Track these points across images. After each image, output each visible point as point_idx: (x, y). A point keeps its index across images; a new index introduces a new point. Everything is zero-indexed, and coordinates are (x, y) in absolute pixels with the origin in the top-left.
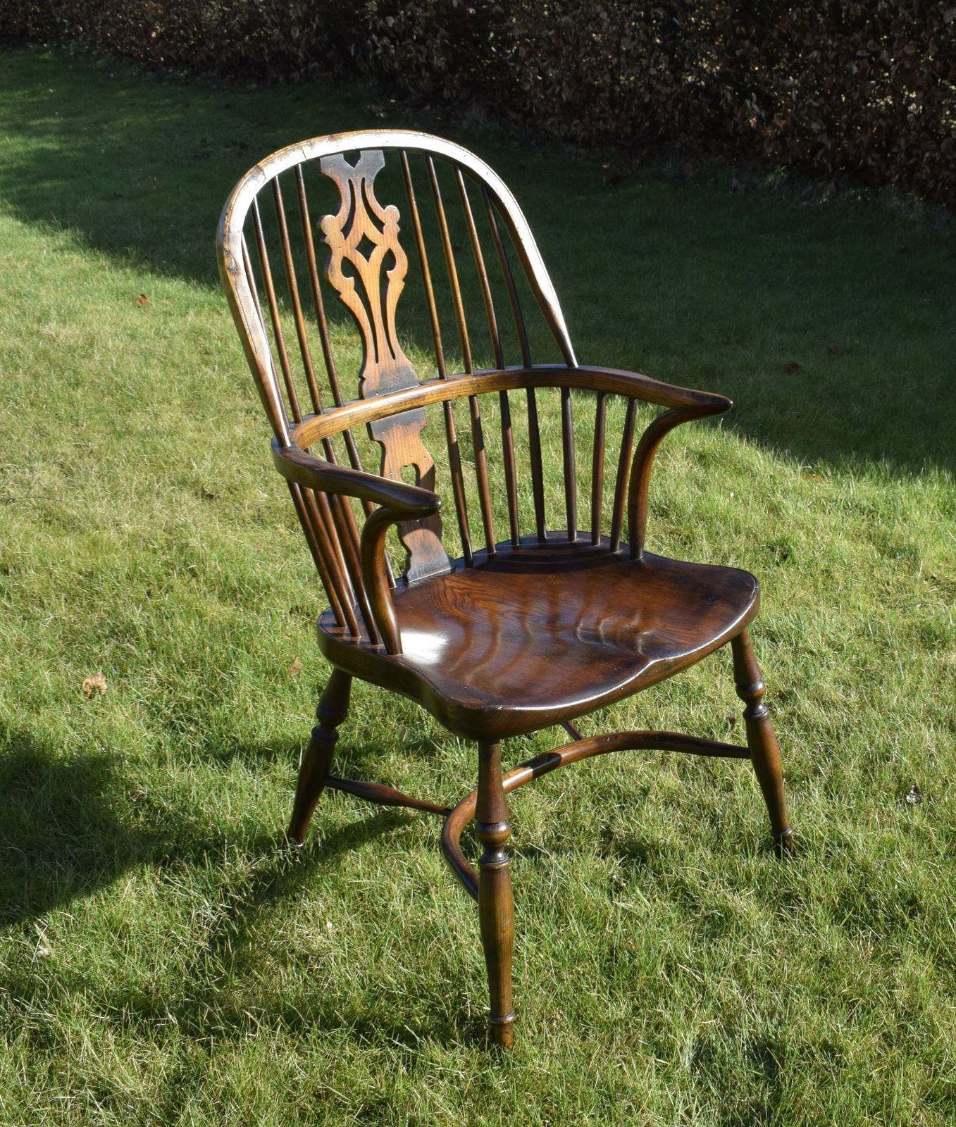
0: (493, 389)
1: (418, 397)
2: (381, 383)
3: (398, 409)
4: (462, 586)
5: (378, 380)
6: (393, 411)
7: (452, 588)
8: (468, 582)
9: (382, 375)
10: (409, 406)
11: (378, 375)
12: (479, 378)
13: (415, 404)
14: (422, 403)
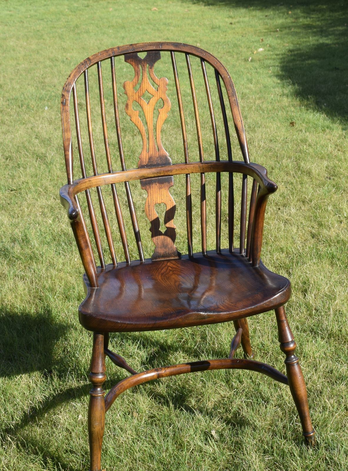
0: (213, 171)
1: (168, 171)
2: (149, 162)
3: (156, 175)
4: (174, 266)
5: (147, 160)
6: (153, 176)
7: (169, 266)
8: (179, 265)
9: (150, 159)
10: (162, 174)
11: (147, 157)
12: (204, 165)
13: (166, 174)
14: (170, 174)
